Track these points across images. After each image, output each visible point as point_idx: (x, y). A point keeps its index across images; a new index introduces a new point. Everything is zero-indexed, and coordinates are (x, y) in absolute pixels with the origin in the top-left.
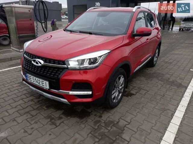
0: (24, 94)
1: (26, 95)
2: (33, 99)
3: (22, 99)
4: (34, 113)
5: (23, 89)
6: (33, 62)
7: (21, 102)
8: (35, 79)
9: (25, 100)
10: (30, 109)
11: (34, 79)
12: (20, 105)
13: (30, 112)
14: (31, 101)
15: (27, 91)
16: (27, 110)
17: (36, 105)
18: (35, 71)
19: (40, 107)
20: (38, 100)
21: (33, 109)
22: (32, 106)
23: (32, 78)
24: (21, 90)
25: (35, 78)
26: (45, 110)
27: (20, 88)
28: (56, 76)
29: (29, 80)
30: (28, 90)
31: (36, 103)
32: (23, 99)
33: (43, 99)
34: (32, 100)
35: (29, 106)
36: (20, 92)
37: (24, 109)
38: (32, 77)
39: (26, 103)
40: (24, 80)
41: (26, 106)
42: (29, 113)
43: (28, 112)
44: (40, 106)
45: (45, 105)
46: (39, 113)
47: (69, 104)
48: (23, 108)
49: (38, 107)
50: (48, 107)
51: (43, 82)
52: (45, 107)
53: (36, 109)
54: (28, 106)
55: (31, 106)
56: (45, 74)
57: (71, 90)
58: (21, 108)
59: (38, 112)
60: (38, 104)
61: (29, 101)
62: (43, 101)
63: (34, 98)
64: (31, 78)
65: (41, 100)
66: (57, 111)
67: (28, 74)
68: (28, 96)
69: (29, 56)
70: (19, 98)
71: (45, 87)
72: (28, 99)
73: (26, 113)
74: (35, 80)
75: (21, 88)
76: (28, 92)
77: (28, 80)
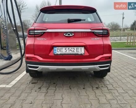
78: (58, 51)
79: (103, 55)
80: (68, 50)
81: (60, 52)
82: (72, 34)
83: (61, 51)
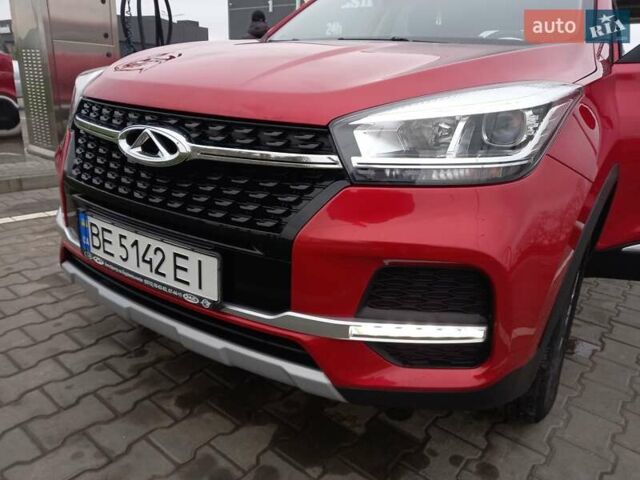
0: (65, 332)
1: (78, 335)
2: (111, 357)
3: (55, 357)
4: (115, 437)
5: (60, 308)
6: (123, 145)
7: (49, 370)
8: (136, 243)
9: (69, 360)
10: (92, 410)
11: (128, 243)
12: (40, 387)
13: (91, 431)
14: (100, 369)
15: (81, 316)
16: (76, 419)
17: (128, 390)
18: (137, 195)
19: (147, 403)
20: (135, 361)
21: (111, 415)
22: (104, 393)
23: (114, 238)
24: (51, 312)
25: (131, 237)
26: (177, 421)
27: (49, 299)
28: (269, 224)
29: (100, 253)
30: (86, 312)
31: (126, 380)
32: (61, 357)
33: (159, 360)
34: (104, 364)
35: (91, 397)
36: (47, 320)
37: (61, 409)
38: (117, 231)
39: (72, 375)
40: (67, 255)
41: (71, 397)
42: (91, 439)
43: (82, 433)
44: (149, 397)
45: (172, 389)
46: (144, 437)
47: (337, 396)
48: (56, 404)
49: (136, 404)
50: (190, 403)
51: (180, 262)
52: (172, 402)
53: (124, 414)
54: (85, 395)
55: (99, 398)
56: (197, 210)
57: (358, 315)
58: (49, 408)
59: (140, 431)
60: (136, 386)
61: (89, 368)
62: (160, 366)
63: (115, 351)
64: (107, 236)
65: (152, 364)
66: (237, 428)
67: (91, 220)
68: (86, 342)
69: (102, 118)
70: (42, 350)
71: (193, 289)
72: (82, 355)
73: (72, 435)
74: (132, 252)
75: (53, 300)
76: (85, 324)
77: (93, 251)
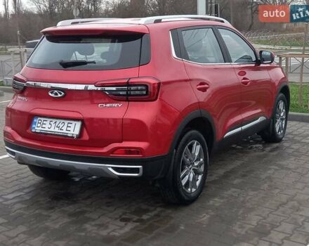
78: (39, 125)
79: (122, 142)
80: (53, 125)
81: (40, 128)
82: (61, 94)
83: (44, 126)
